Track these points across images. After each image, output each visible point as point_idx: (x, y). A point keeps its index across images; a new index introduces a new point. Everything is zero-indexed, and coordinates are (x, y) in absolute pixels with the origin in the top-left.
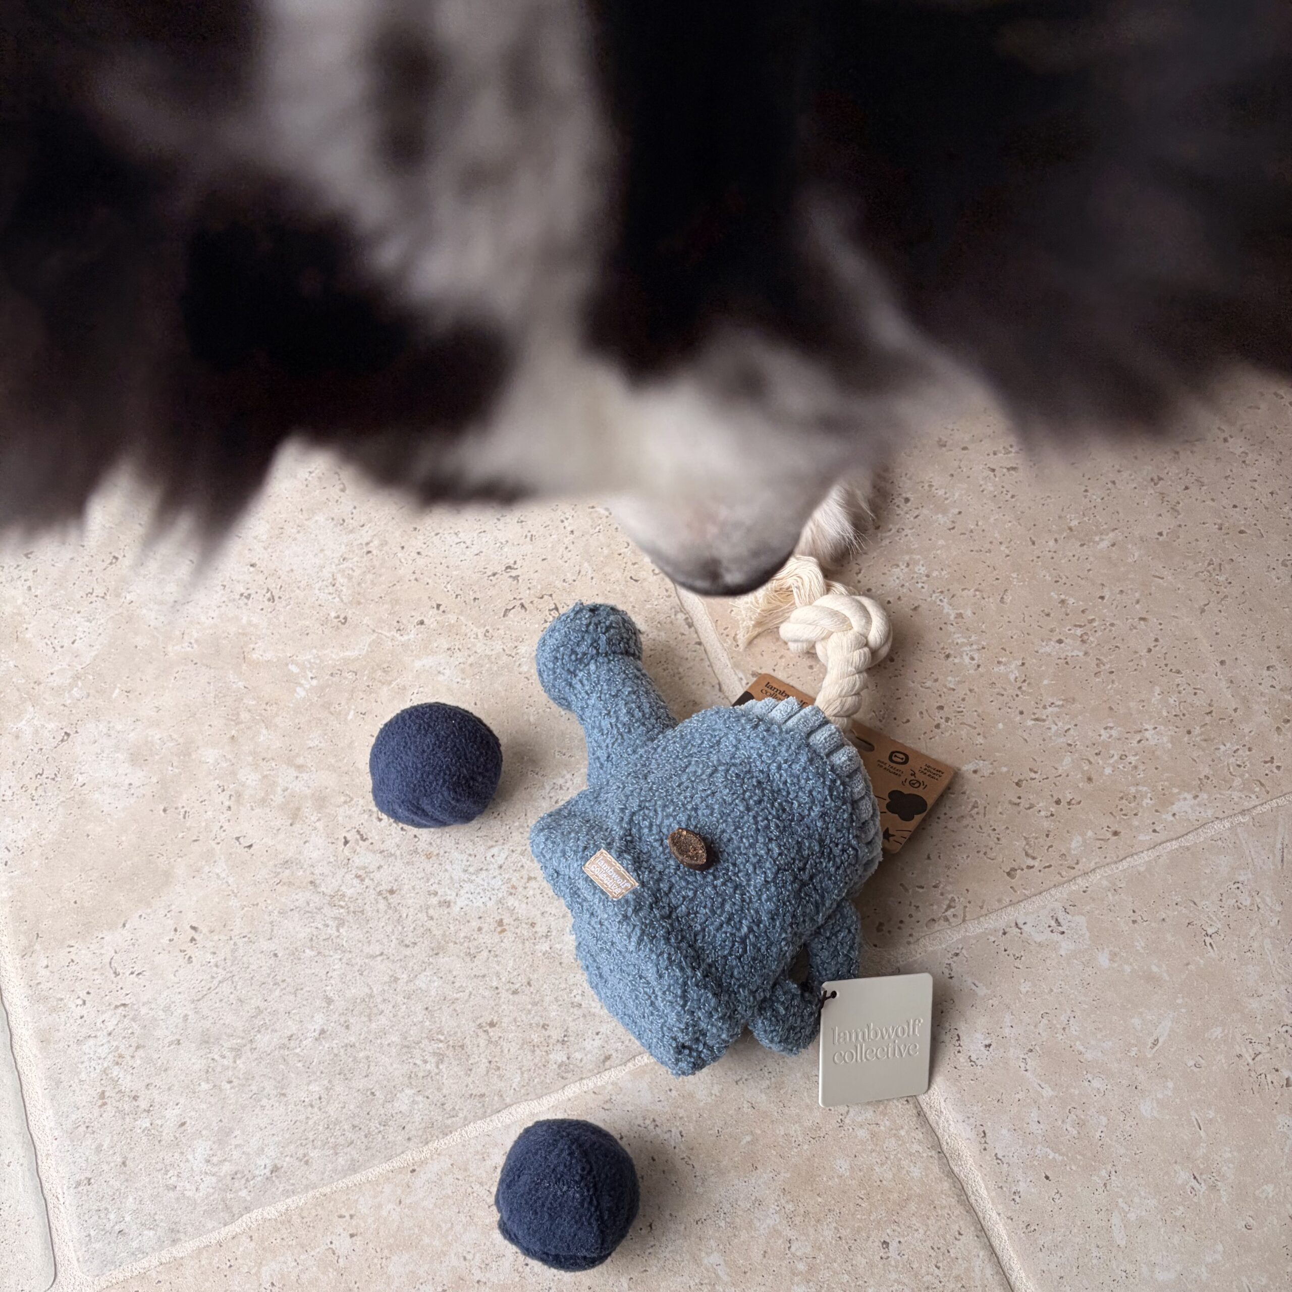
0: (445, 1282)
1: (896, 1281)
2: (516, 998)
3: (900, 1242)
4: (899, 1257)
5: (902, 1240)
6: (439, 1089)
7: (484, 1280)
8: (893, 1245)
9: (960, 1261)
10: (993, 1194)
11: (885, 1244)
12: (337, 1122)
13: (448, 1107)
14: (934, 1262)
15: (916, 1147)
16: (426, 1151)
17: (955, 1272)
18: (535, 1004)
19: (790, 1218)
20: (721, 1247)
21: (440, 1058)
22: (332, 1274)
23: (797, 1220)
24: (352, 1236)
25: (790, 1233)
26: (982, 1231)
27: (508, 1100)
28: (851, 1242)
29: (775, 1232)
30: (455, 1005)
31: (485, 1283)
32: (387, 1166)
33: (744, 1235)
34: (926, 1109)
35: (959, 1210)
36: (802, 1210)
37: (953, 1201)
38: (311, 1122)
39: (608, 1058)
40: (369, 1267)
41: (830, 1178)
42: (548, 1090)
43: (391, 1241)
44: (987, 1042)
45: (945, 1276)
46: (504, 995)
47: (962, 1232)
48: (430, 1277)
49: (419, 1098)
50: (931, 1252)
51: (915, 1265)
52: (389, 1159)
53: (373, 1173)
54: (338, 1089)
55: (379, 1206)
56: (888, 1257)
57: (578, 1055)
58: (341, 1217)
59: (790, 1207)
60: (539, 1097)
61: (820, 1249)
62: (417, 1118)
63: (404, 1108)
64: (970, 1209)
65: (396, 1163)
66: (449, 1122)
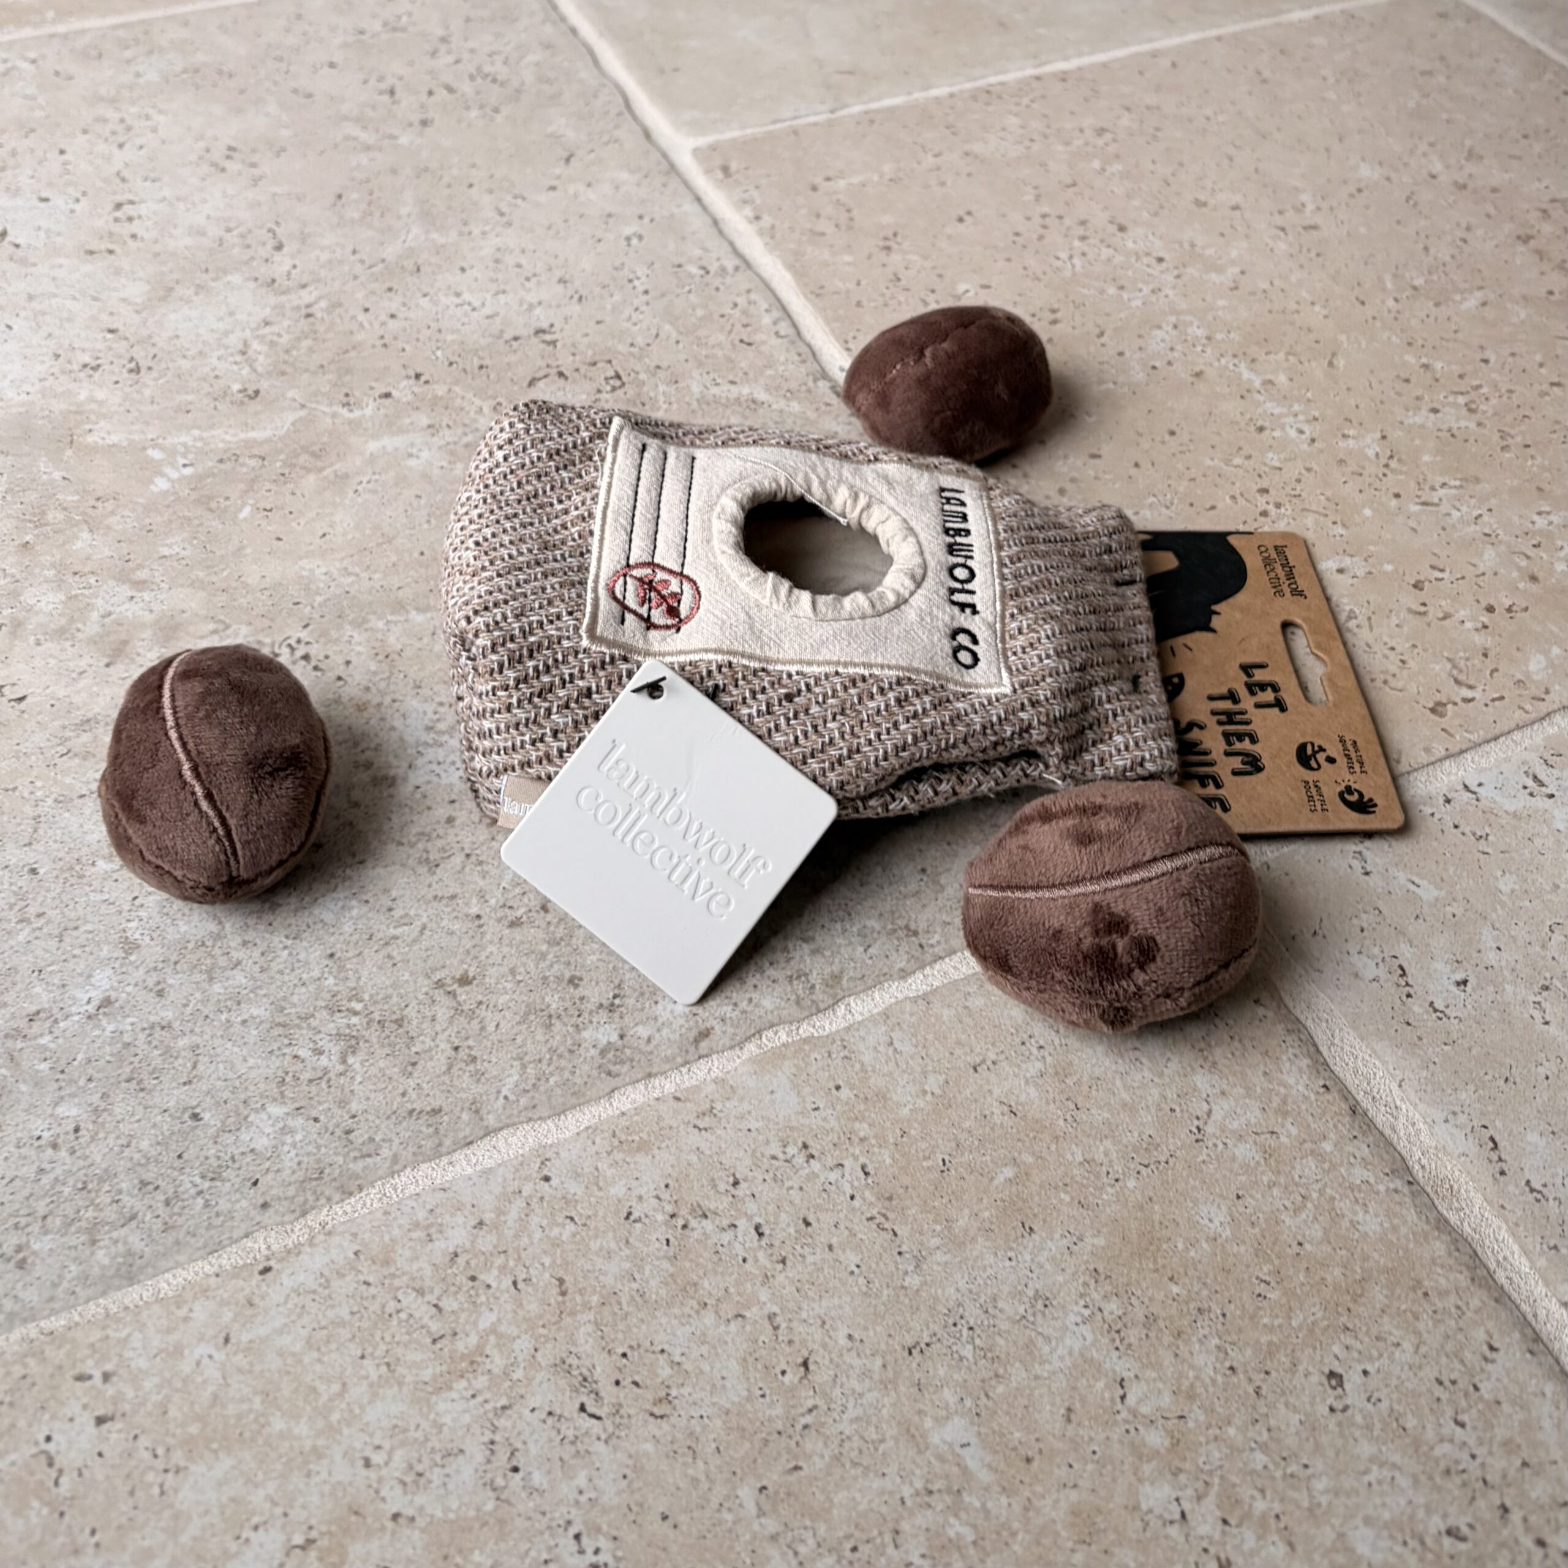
0: (313, 1522)
1: (1372, 1460)
2: (518, 934)
3: (1365, 1373)
4: (1369, 1406)
5: (1369, 1368)
6: (342, 1103)
7: (409, 1512)
8: (1353, 1380)
9: (1506, 1407)
10: (1542, 1262)
11: (1335, 1378)
12: (108, 1175)
13: (359, 1137)
14: (1449, 1412)
15: (1359, 1174)
16: (299, 1233)
17: (1500, 1433)
18: (554, 942)
19: (1116, 1331)
20: (968, 1403)
21: (351, 1043)
22: (38, 1512)
23: (1133, 1335)
24: (100, 1421)
25: (1123, 1366)
26: (1536, 1343)
27: (491, 1120)
28: (1258, 1378)
29: (1086, 1365)
30: (389, 949)
31: (412, 1519)
32: (206, 1267)
33: (1018, 1374)
34: (1365, 1103)
35: (1477, 1299)
36: (1139, 1313)
37: (1463, 1279)
38: (46, 1180)
39: (705, 1034)
40: (132, 1493)
41: (1193, 1244)
42: (577, 1098)
43: (194, 1429)
44: (1459, 976)
45: (1481, 1442)
46: (492, 928)
47: (1496, 1345)
48: (279, 1511)
49: (298, 1122)
50: (1438, 1391)
51: (1411, 1422)
52: (215, 1249)
53: (168, 1283)
54: (119, 1110)
55: (177, 1351)
56: (1345, 1409)
57: (643, 1031)
58: (80, 1378)
59: (1113, 1307)
60: (559, 1112)
61: (1191, 1396)
62: (289, 1161)
63: (262, 1143)
64: (1501, 1297)
65: (229, 1258)
66: (358, 1167)
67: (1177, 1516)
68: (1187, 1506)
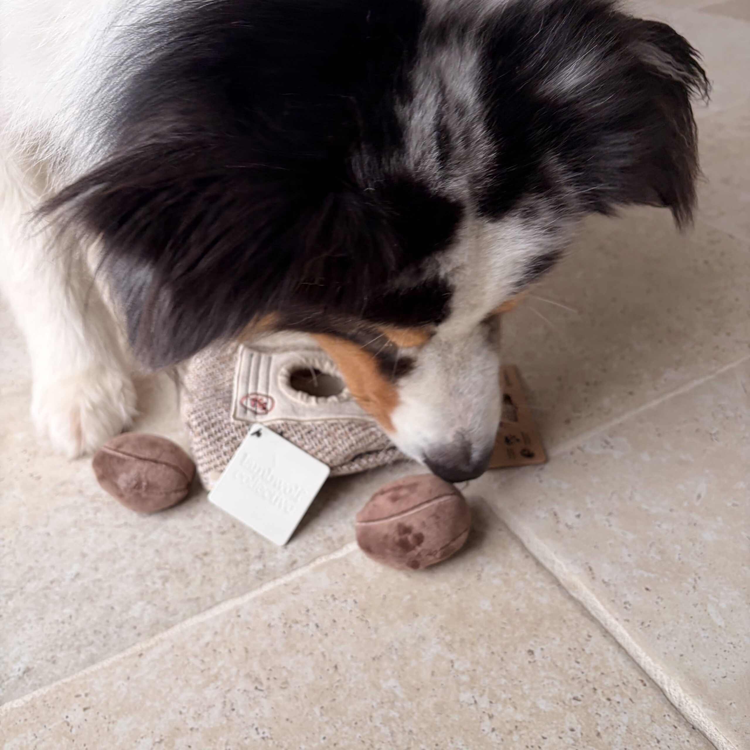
0: (163, 733)
1: (545, 677)
2: (225, 536)
3: (542, 649)
4: (543, 660)
5: (544, 647)
7: (196, 727)
8: (537, 652)
9: (595, 656)
10: (608, 606)
11: (531, 652)
14: (573, 659)
15: (539, 584)
17: (593, 664)
18: (238, 537)
20: (396, 673)
21: (166, 579)
22: (65, 741)
23: (456, 646)
24: (85, 709)
25: (452, 656)
26: (606, 633)
27: (218, 599)
28: (502, 655)
29: (439, 657)
31: (197, 729)
33: (414, 663)
35: (584, 620)
36: (458, 638)
37: (578, 615)
39: (294, 562)
40: (98, 731)
41: (477, 614)
42: (248, 589)
43: (118, 708)
44: (577, 514)
45: (585, 668)
46: (215, 535)
47: (591, 634)
48: (150, 731)
50: (569, 653)
51: (559, 664)
55: (111, 684)
56: (535, 661)
58: (78, 696)
59: (448, 638)
60: (243, 594)
61: (478, 663)
63: (136, 615)
64: (593, 619)
65: (128, 652)
67: (473, 702)
68: (477, 699)
